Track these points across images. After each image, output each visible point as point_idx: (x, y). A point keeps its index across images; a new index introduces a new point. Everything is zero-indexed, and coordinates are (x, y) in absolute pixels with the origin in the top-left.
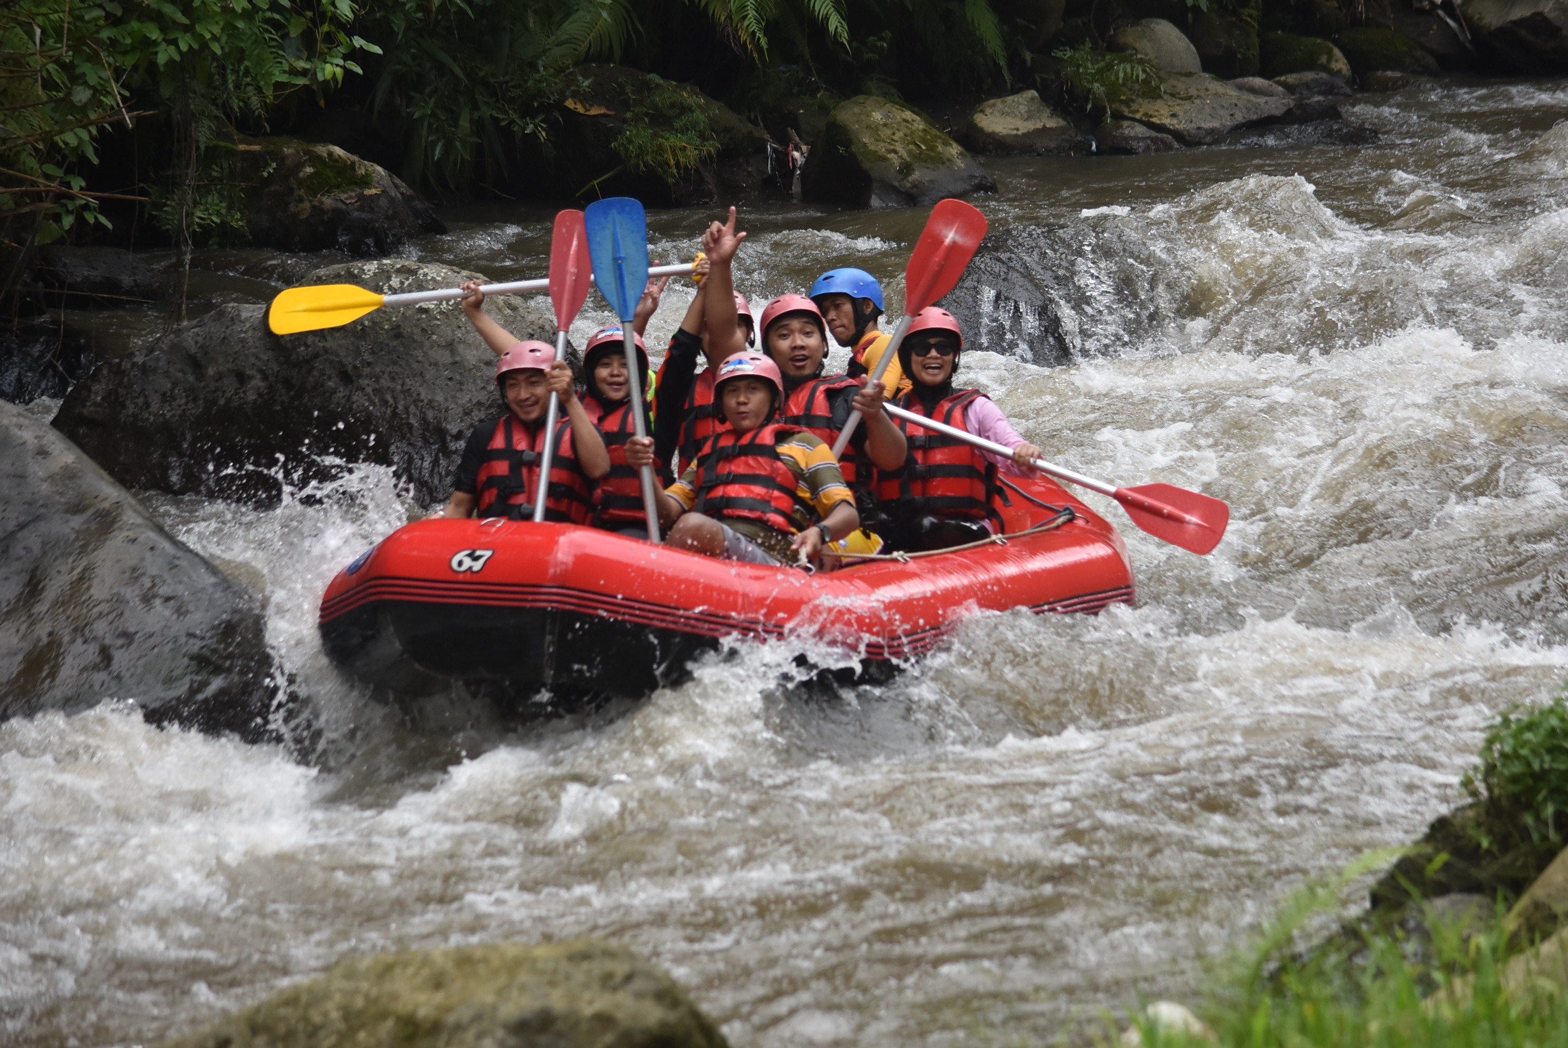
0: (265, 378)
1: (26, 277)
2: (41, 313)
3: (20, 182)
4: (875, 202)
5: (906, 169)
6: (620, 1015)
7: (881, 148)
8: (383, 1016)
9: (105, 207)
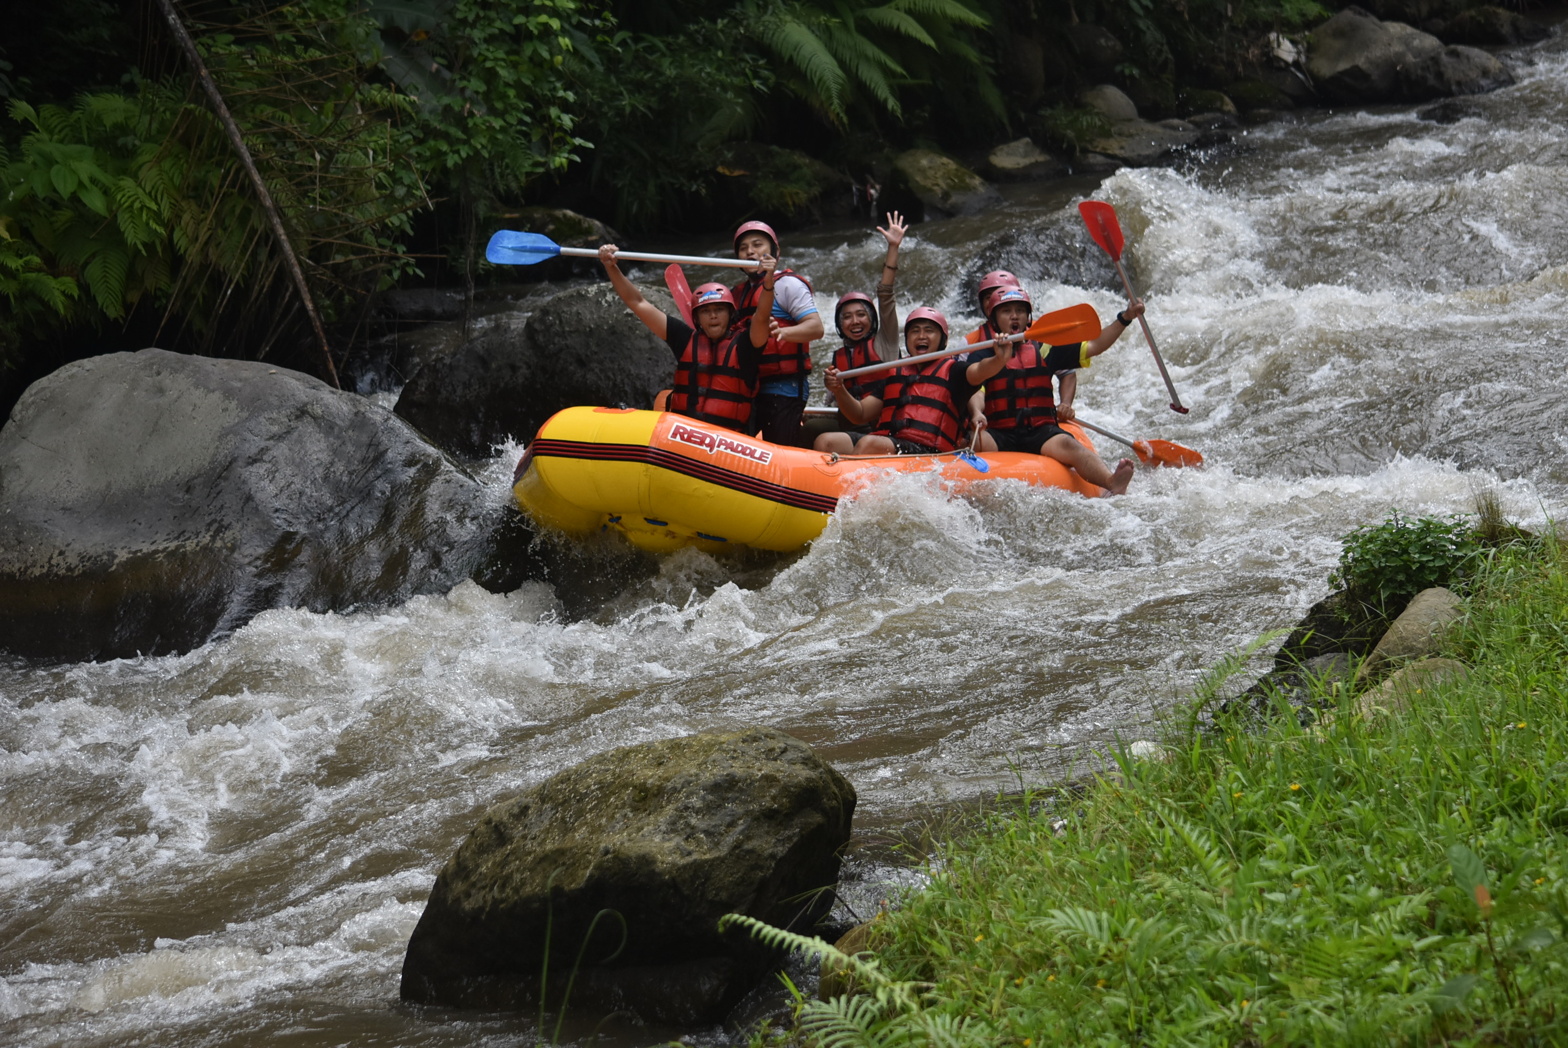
0: (529, 367)
1: (374, 312)
2: (384, 335)
3: (365, 251)
4: (927, 218)
5: (946, 195)
6: (780, 775)
7: (928, 183)
8: (626, 786)
9: (420, 264)
